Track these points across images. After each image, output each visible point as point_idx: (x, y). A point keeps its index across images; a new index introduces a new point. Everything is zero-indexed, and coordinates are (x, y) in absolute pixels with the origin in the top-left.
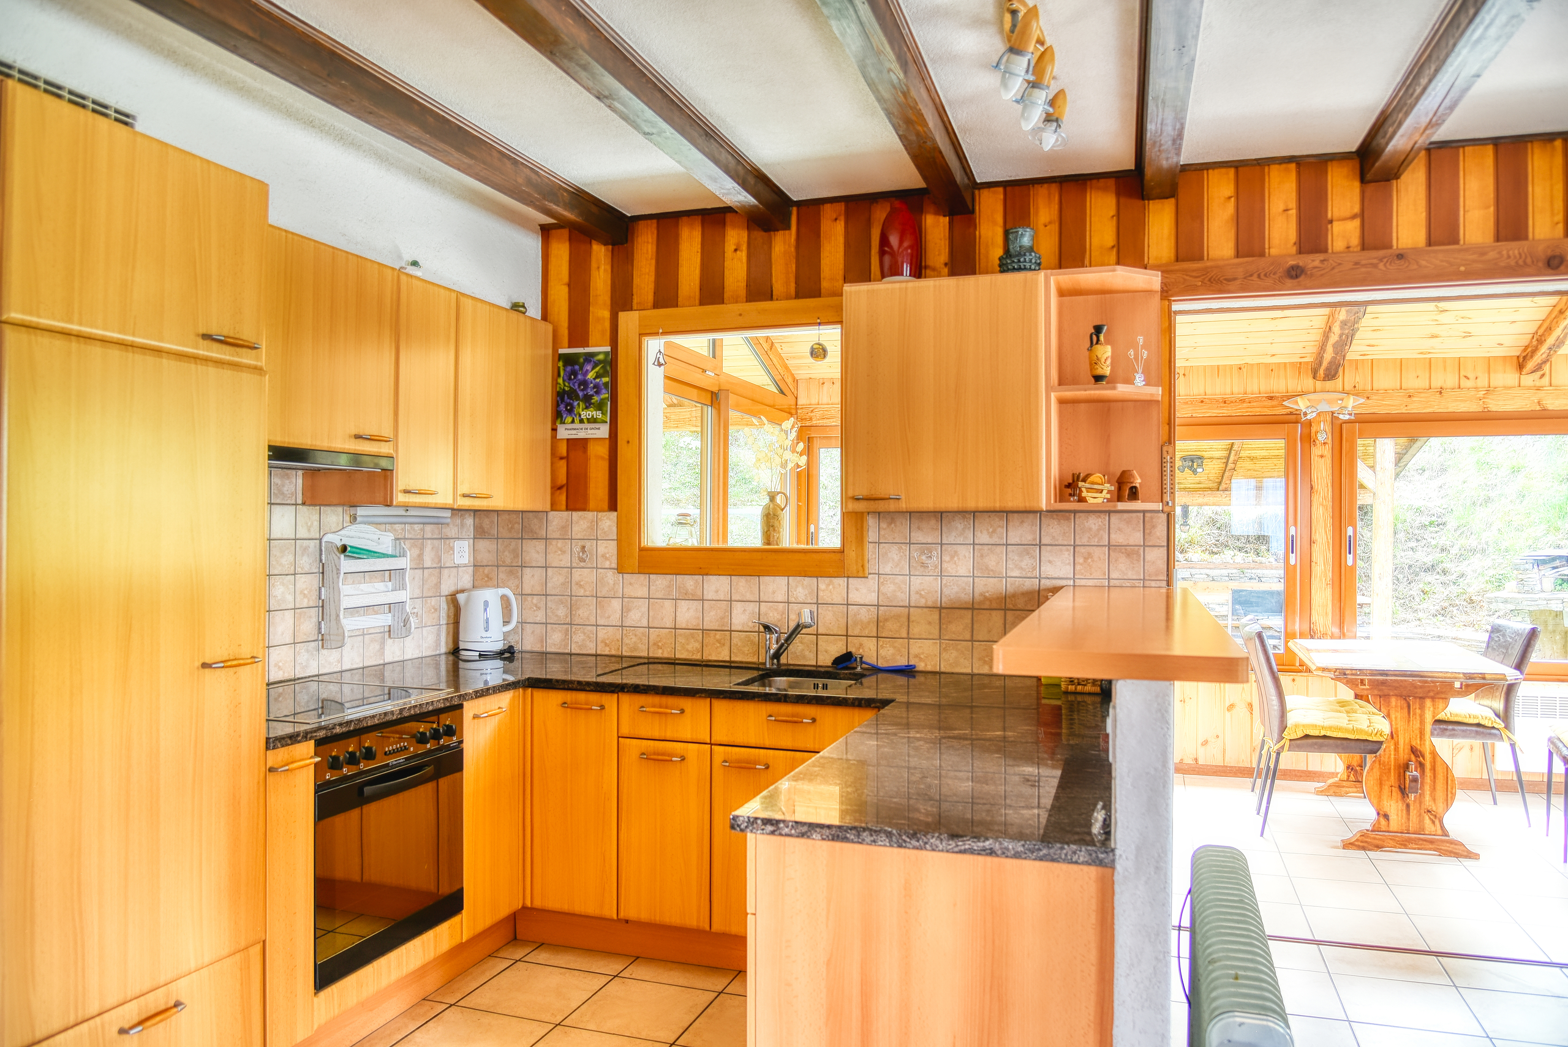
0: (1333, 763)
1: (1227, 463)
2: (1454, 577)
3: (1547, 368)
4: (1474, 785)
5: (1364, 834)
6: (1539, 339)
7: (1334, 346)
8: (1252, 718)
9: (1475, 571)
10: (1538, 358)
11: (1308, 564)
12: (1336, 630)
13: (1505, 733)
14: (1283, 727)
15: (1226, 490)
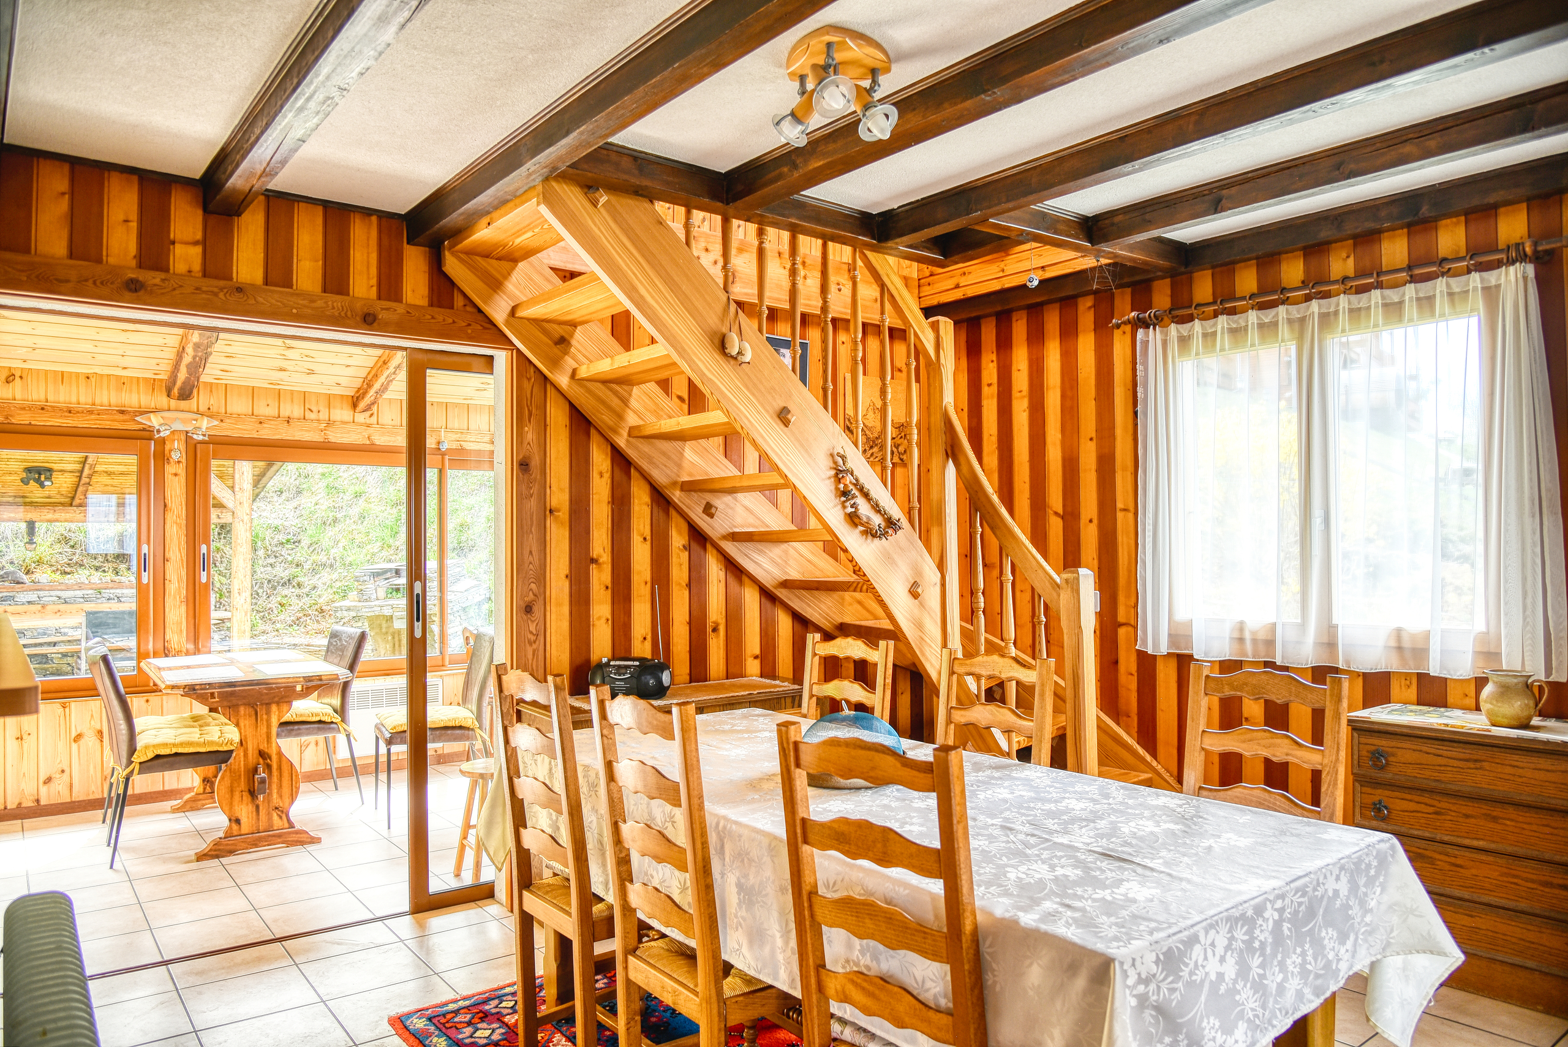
0: (189, 778)
1: (80, 477)
2: (307, 590)
3: (375, 408)
4: (315, 777)
5: (217, 843)
6: (368, 383)
7: (188, 366)
8: (102, 746)
9: (325, 584)
10: (368, 399)
11: (160, 582)
12: (191, 646)
13: (342, 726)
14: (132, 750)
15: (80, 505)
